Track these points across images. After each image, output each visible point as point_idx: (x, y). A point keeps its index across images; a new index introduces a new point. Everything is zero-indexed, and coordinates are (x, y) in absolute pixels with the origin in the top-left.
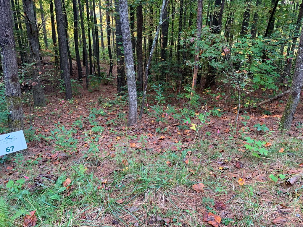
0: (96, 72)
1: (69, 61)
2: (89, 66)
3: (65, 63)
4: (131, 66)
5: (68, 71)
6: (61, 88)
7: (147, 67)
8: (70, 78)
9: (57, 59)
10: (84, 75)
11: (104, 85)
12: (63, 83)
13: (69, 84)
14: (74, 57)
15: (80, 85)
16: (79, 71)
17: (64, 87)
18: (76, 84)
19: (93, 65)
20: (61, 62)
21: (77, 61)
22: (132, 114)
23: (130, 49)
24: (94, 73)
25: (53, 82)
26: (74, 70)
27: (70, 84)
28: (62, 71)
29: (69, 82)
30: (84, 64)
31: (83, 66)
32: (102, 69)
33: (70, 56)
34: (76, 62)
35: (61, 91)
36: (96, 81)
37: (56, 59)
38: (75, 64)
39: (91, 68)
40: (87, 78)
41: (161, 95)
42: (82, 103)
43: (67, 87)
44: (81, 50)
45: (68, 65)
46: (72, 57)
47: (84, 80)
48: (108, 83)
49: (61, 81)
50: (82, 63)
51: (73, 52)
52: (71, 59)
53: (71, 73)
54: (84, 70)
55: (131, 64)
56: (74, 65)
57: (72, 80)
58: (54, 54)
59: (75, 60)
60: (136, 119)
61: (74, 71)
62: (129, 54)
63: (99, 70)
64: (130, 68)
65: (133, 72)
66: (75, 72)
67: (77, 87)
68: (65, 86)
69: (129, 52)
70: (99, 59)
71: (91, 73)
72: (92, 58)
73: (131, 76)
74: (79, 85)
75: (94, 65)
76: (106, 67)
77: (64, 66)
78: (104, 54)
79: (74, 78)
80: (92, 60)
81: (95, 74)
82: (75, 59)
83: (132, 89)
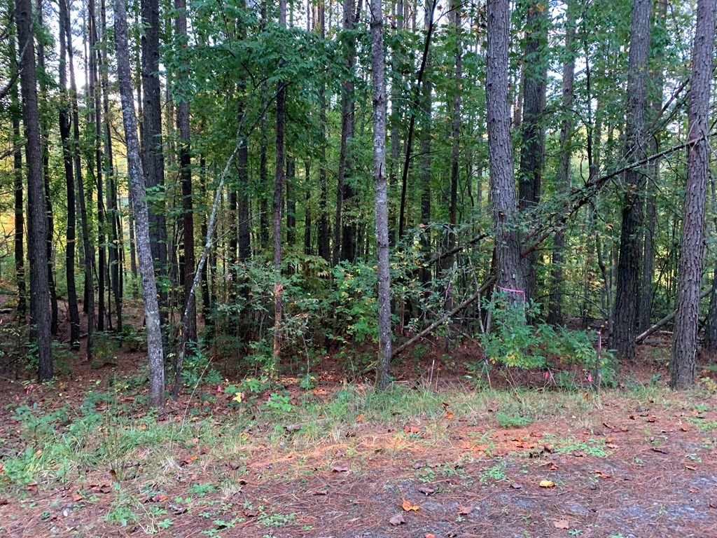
0: (113, 326)
1: (50, 304)
2: (97, 313)
3: (41, 311)
4: (153, 312)
5: (48, 325)
6: (29, 361)
7: (186, 313)
8: (51, 341)
9: (22, 300)
10: (83, 332)
11: (128, 352)
12: (35, 350)
13: (48, 350)
14: (64, 295)
15: (73, 354)
16: (72, 325)
17: (37, 358)
18: (64, 351)
19: (108, 311)
20: (33, 308)
21: (69, 304)
22: (154, 390)
23: (151, 288)
24: (109, 327)
25: (11, 349)
26: (61, 322)
27: (51, 351)
28: (35, 326)
29: (48, 346)
30: (86, 310)
31: (82, 313)
32: (126, 318)
33: (53, 293)
34: (67, 304)
35: (29, 366)
36: (108, 343)
37: (20, 302)
38: (66, 310)
39: (103, 317)
40: (89, 338)
41: (200, 356)
42: (72, 389)
43: (42, 357)
44: (79, 279)
45: (48, 313)
46: (58, 294)
47: (83, 343)
48: (139, 347)
49: (30, 346)
50: (80, 307)
51: (61, 282)
52: (55, 298)
53: (54, 330)
54: (84, 322)
55: (154, 310)
56: (62, 311)
57: (55, 344)
58: (15, 289)
59: (64, 300)
60: (161, 398)
61: (61, 325)
62: (151, 294)
63: (119, 322)
64: (152, 315)
65: (156, 321)
66: (64, 327)
67: (65, 358)
68: (38, 355)
69: (149, 292)
70: (121, 296)
71: (101, 328)
72: (106, 295)
73: (154, 329)
74: (70, 353)
75: (110, 310)
76: (137, 314)
77: (40, 316)
78: (134, 285)
79: (61, 341)
80: (106, 300)
81: (111, 329)
82: (66, 298)
83: (155, 348)
